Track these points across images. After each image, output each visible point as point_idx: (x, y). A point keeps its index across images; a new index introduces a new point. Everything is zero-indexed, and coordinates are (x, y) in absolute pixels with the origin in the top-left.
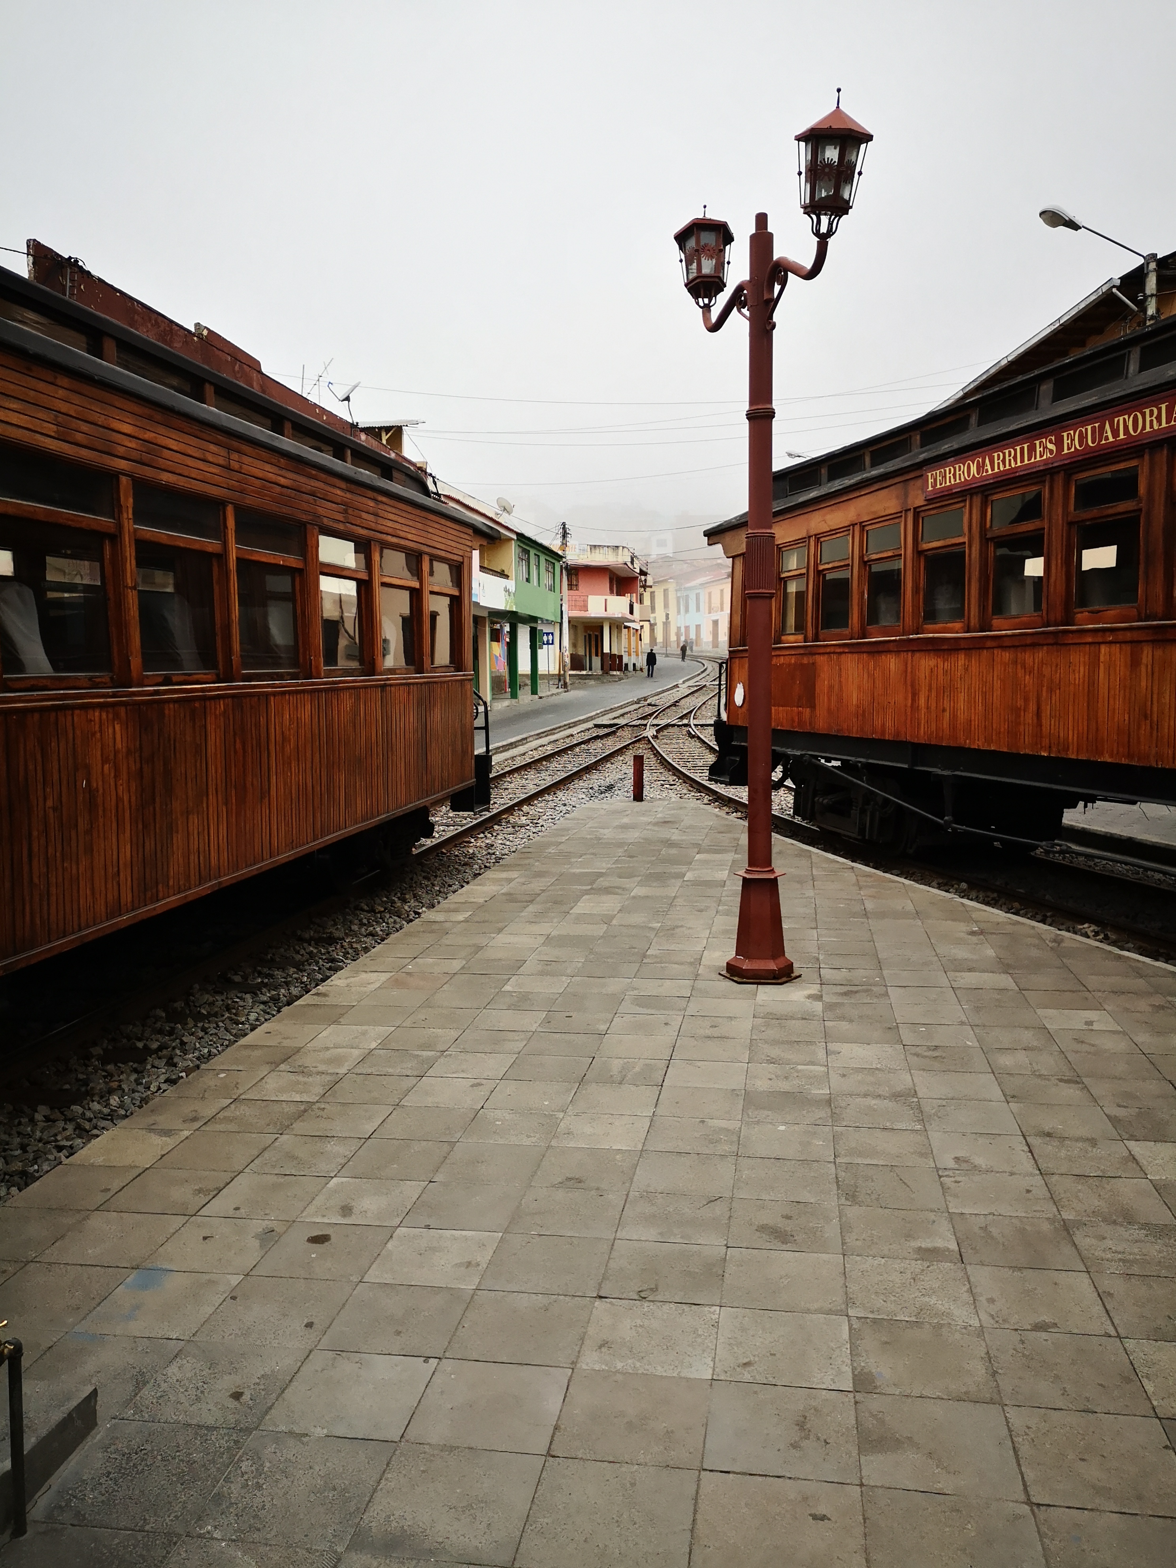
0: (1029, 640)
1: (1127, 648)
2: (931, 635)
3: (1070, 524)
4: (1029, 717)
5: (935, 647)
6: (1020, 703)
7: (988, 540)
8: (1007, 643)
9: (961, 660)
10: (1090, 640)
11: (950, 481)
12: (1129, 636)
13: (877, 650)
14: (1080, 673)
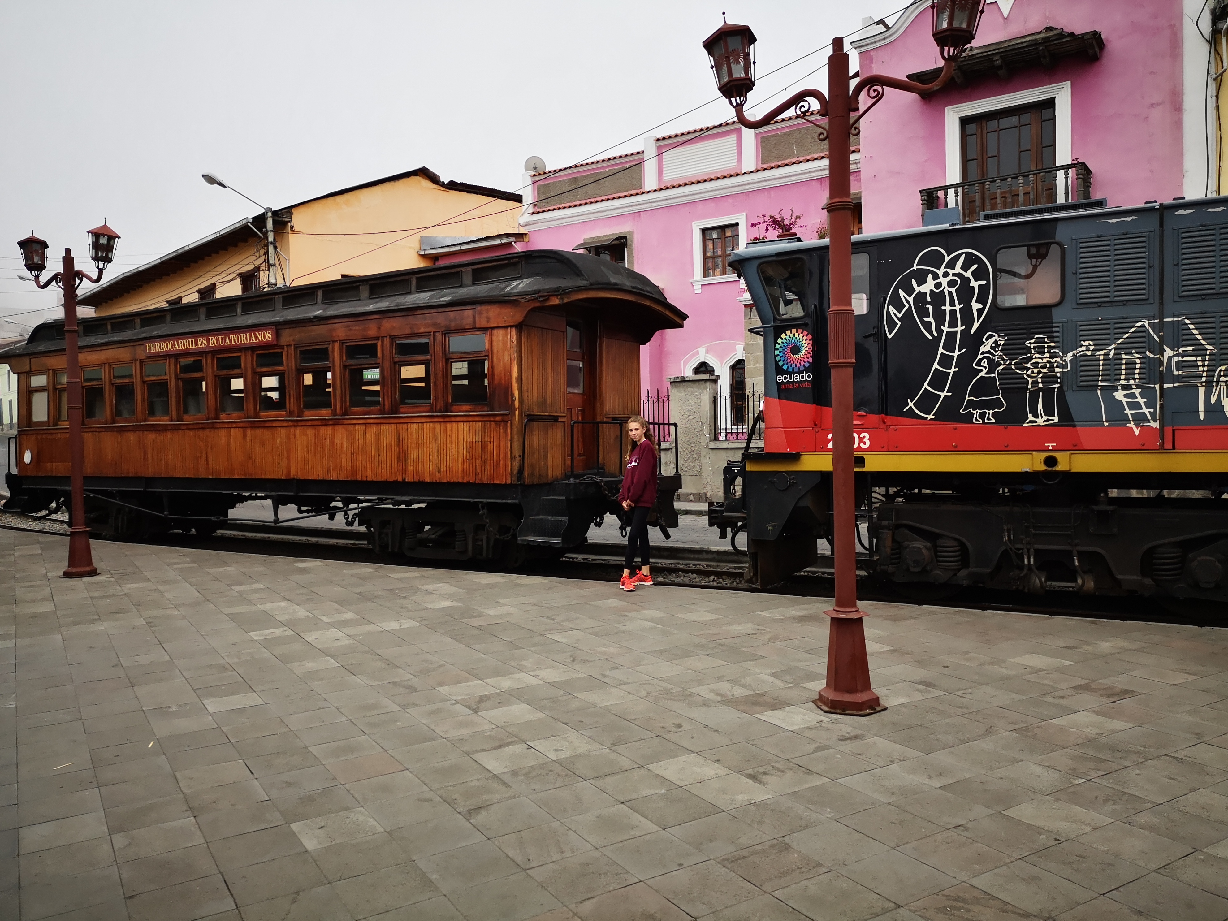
0: (201, 426)
1: (241, 430)
2: (153, 423)
3: (215, 376)
4: (203, 461)
5: (154, 428)
6: (198, 455)
7: (178, 379)
8: (191, 427)
9: (169, 435)
10: (226, 426)
11: (158, 349)
12: (242, 425)
13: (122, 430)
14: (223, 441)
